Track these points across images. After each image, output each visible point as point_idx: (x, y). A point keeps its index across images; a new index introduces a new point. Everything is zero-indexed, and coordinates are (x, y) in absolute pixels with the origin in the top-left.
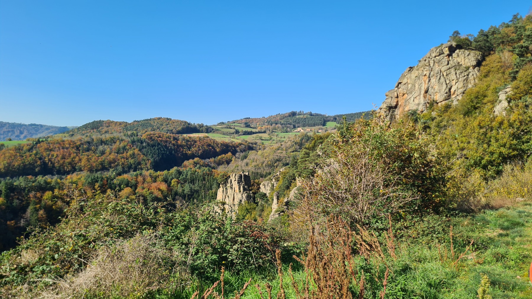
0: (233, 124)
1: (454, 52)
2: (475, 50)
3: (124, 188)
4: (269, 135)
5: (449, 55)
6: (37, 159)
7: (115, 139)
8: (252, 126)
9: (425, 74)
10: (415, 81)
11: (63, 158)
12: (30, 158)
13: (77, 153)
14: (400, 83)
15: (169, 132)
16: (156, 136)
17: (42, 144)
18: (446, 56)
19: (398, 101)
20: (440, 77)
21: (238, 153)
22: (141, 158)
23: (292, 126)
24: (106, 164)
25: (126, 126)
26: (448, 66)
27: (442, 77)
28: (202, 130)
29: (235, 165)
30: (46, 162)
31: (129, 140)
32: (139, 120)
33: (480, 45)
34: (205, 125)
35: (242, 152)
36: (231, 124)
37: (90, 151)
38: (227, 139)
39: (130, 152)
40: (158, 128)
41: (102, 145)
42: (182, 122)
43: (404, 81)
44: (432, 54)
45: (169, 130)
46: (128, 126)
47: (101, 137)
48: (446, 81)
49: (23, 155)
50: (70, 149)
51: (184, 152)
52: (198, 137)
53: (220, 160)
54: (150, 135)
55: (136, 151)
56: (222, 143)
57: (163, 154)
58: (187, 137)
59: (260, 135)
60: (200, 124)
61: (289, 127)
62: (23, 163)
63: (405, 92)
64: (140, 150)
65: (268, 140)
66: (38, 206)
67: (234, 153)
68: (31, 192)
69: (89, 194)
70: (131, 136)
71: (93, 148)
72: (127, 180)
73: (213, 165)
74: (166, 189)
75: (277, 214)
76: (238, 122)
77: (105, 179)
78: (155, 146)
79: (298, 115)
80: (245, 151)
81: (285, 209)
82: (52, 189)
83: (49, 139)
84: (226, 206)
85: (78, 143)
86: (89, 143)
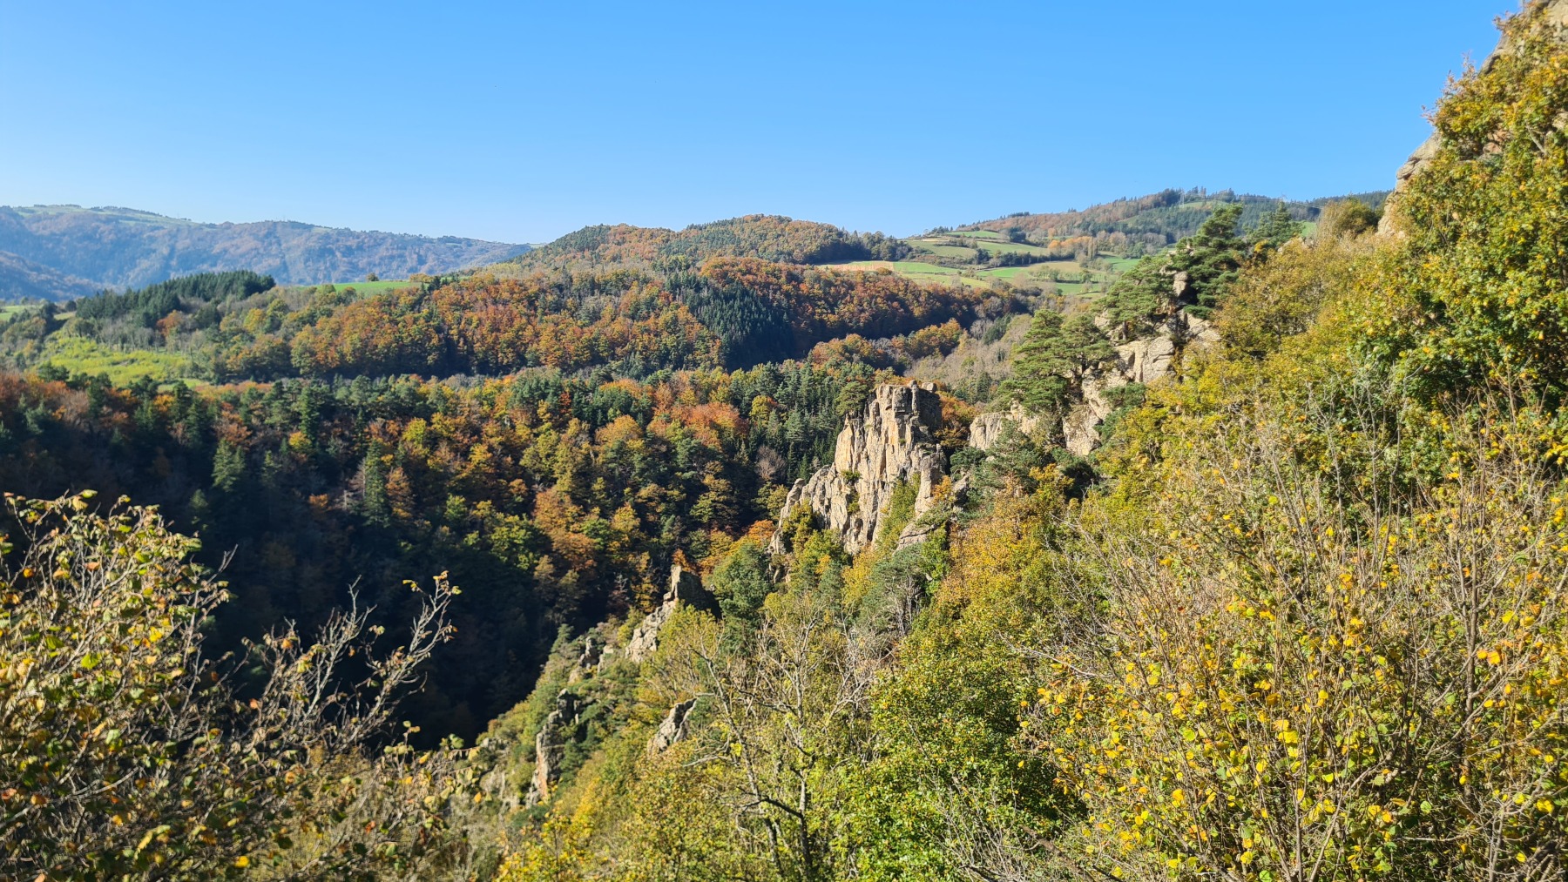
0: (974, 234)
3: (616, 416)
4: (1084, 265)
6: (431, 329)
7: (628, 276)
8: (1032, 239)
11: (495, 328)
12: (415, 327)
13: (528, 316)
15: (782, 257)
16: (740, 271)
17: (444, 290)
21: (978, 323)
22: (693, 332)
23: (1162, 238)
24: (601, 349)
25: (668, 240)
28: (879, 252)
29: (965, 357)
30: (452, 340)
31: (665, 279)
32: (702, 223)
34: (887, 236)
35: (993, 319)
36: (968, 234)
37: (563, 312)
38: (947, 281)
39: (666, 316)
40: (753, 246)
41: (593, 294)
42: (822, 227)
45: (782, 253)
46: (673, 241)
47: (591, 271)
49: (399, 319)
50: (511, 306)
51: (817, 317)
52: (859, 272)
53: (921, 343)
54: (721, 266)
55: (683, 314)
56: (931, 290)
57: (756, 321)
58: (828, 272)
59: (1054, 265)
60: (873, 233)
61: (1152, 241)
62: (397, 341)
64: (692, 310)
65: (1077, 282)
66: (388, 458)
67: (966, 321)
68: (374, 418)
69: (522, 431)
70: (671, 269)
71: (570, 302)
72: (626, 393)
73: (899, 357)
74: (733, 426)
75: (921, 531)
76: (990, 226)
77: (567, 390)
78: (734, 297)
79: (1186, 201)
80: (1000, 314)
81: (954, 515)
82: (426, 414)
83: (462, 278)
84: (861, 486)
85: (533, 289)
86: (560, 287)
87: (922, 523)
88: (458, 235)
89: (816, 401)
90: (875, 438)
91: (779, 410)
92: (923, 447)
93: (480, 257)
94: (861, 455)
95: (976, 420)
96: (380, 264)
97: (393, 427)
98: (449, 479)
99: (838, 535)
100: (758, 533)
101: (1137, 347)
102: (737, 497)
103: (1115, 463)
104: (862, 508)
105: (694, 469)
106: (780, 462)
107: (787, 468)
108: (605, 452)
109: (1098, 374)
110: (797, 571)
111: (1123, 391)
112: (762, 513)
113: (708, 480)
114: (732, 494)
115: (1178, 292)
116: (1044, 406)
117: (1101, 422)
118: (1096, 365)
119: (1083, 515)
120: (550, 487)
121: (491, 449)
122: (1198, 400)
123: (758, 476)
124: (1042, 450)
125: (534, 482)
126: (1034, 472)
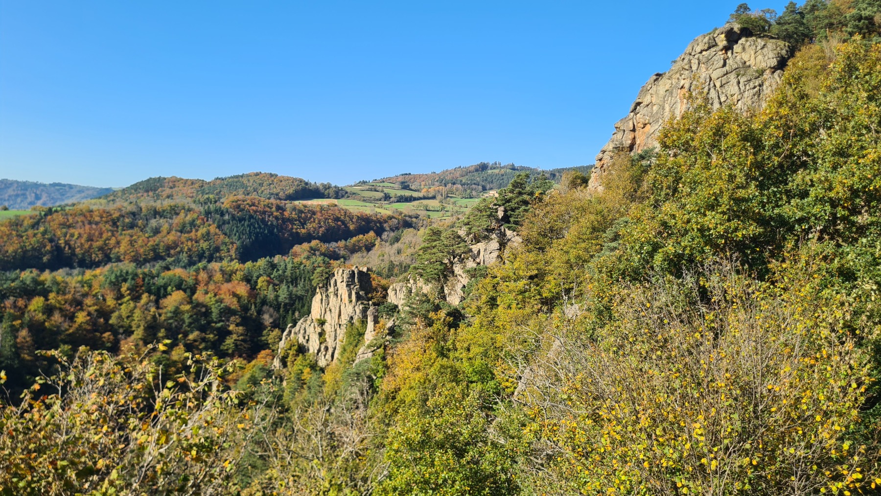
0: (382, 184)
1: (737, 43)
2: (778, 38)
3: (173, 291)
4: (441, 202)
5: (727, 49)
6: (45, 240)
7: (178, 207)
8: (413, 187)
9: (681, 85)
10: (664, 98)
11: (90, 239)
12: (35, 239)
13: (112, 231)
14: (639, 104)
15: (272, 196)
16: (248, 204)
17: (55, 216)
18: (722, 50)
19: (634, 138)
20: (709, 90)
21: (386, 233)
22: (220, 240)
23: (480, 187)
24: (161, 251)
25: (202, 186)
26: (724, 69)
27: (712, 90)
28: (329, 194)
29: (379, 252)
30: (60, 247)
31: (202, 209)
32: (223, 177)
33: (787, 29)
34: (333, 185)
35: (394, 231)
36: (378, 184)
37: (136, 229)
38: (368, 210)
39: (203, 230)
40: (255, 190)
41: (155, 218)
42: (296, 179)
43: (645, 100)
44: (696, 46)
45: (272, 194)
46: (206, 187)
47: (154, 204)
48: (719, 98)
49: (23, 234)
50: (101, 225)
51: (294, 231)
52: (318, 205)
53: (354, 245)
54: (236, 202)
55: (213, 229)
56: (359, 215)
57: (257, 234)
58: (300, 205)
59: (425, 202)
60: (326, 183)
61: (476, 189)
62: (22, 248)
63: (647, 122)
64: (219, 227)
65: (438, 211)
66: (17, 323)
67: (379, 232)
68: (8, 298)
69: (111, 302)
70: (205, 203)
71: (140, 222)
72: (179, 277)
73: (342, 252)
74: (247, 295)
75: (369, 351)
76: (390, 180)
77: (141, 276)
78: (244, 219)
79: (491, 169)
80: (397, 228)
81: (387, 341)
82: (45, 293)
83: (67, 208)
84: (327, 327)
85: (116, 215)
86: (134, 214)
87: (369, 346)
88: (63, 182)
89: (296, 279)
90: (335, 299)
91: (275, 285)
92: (362, 303)
93: (79, 196)
94: (327, 309)
95: (391, 287)
96: (8, 200)
97: (21, 303)
98: (61, 334)
99: (314, 356)
100: (263, 358)
101: (481, 246)
102: (250, 336)
103: (473, 308)
104: (327, 340)
105: (223, 321)
106: (276, 315)
107: (279, 319)
108: (166, 313)
109: (462, 261)
110: (290, 379)
111: (475, 269)
112: (265, 346)
113: (232, 327)
114: (247, 335)
115: (500, 217)
116: (434, 279)
117: (464, 286)
118: (460, 256)
119: (459, 338)
120: (129, 336)
121: (89, 314)
122: (514, 273)
123: (262, 324)
124: (433, 303)
125: (119, 333)
126: (431, 315)
